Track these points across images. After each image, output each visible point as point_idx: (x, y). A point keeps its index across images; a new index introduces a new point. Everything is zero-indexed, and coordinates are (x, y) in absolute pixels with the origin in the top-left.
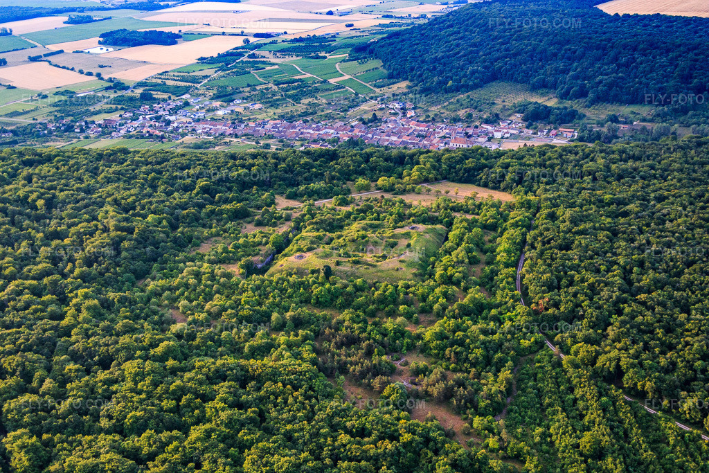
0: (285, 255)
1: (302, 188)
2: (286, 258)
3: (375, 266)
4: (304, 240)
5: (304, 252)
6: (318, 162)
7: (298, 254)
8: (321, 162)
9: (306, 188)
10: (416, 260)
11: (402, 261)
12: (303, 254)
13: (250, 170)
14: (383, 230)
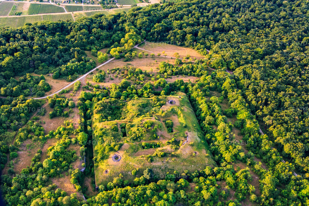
0: (102, 158)
1: (63, 68)
2: (105, 161)
3: (177, 156)
4: (107, 136)
5: (115, 151)
6: (57, 38)
7: (112, 154)
8: (58, 35)
9: (67, 68)
10: (199, 139)
11: (192, 145)
12: (116, 153)
13: (13, 55)
14: (154, 109)
